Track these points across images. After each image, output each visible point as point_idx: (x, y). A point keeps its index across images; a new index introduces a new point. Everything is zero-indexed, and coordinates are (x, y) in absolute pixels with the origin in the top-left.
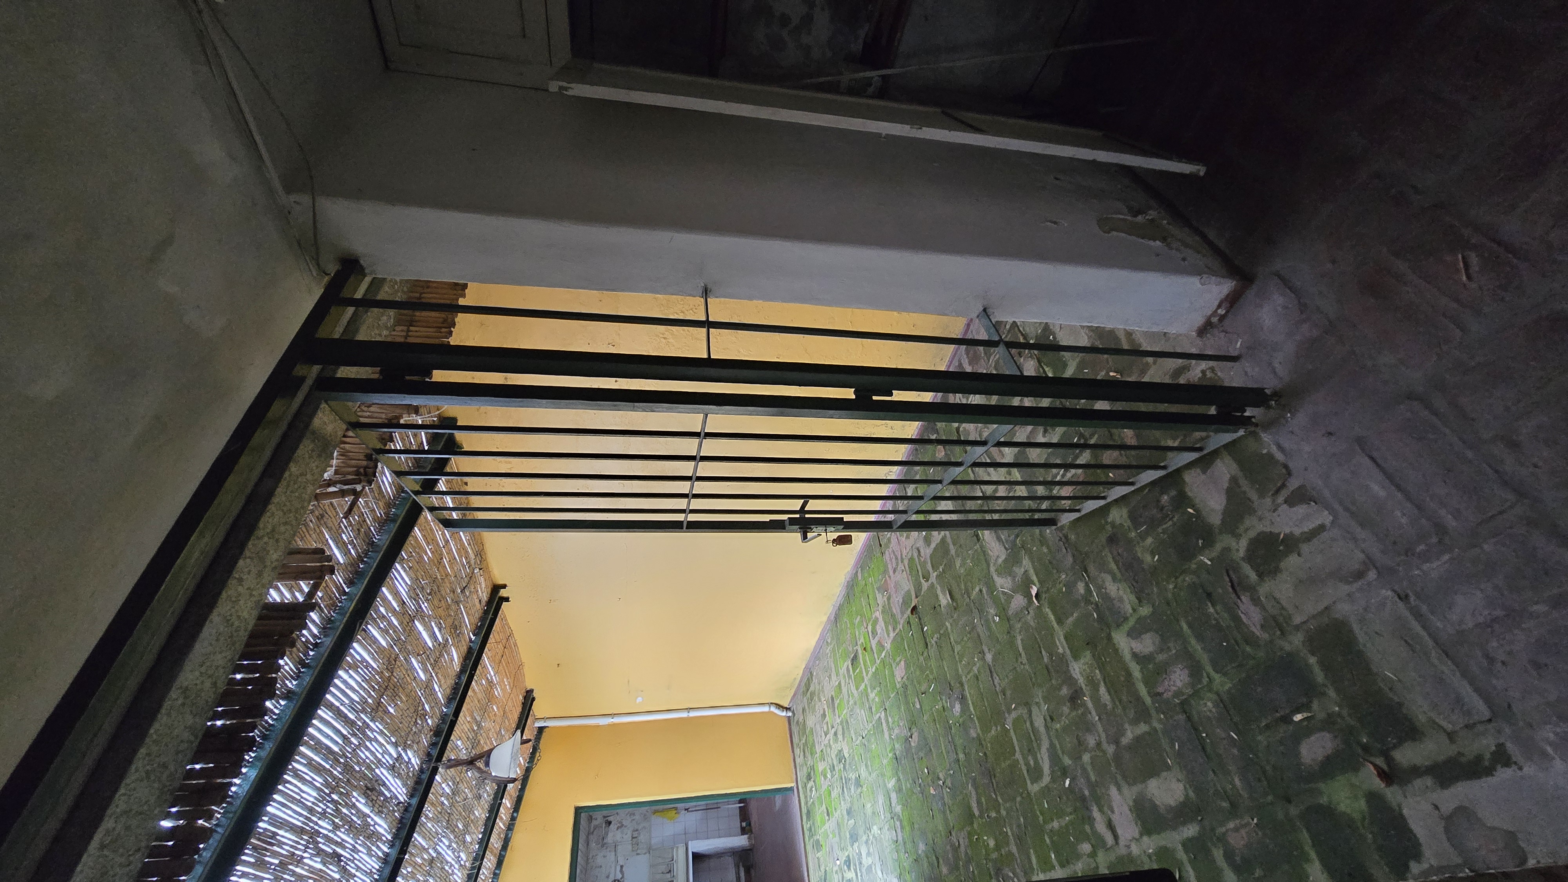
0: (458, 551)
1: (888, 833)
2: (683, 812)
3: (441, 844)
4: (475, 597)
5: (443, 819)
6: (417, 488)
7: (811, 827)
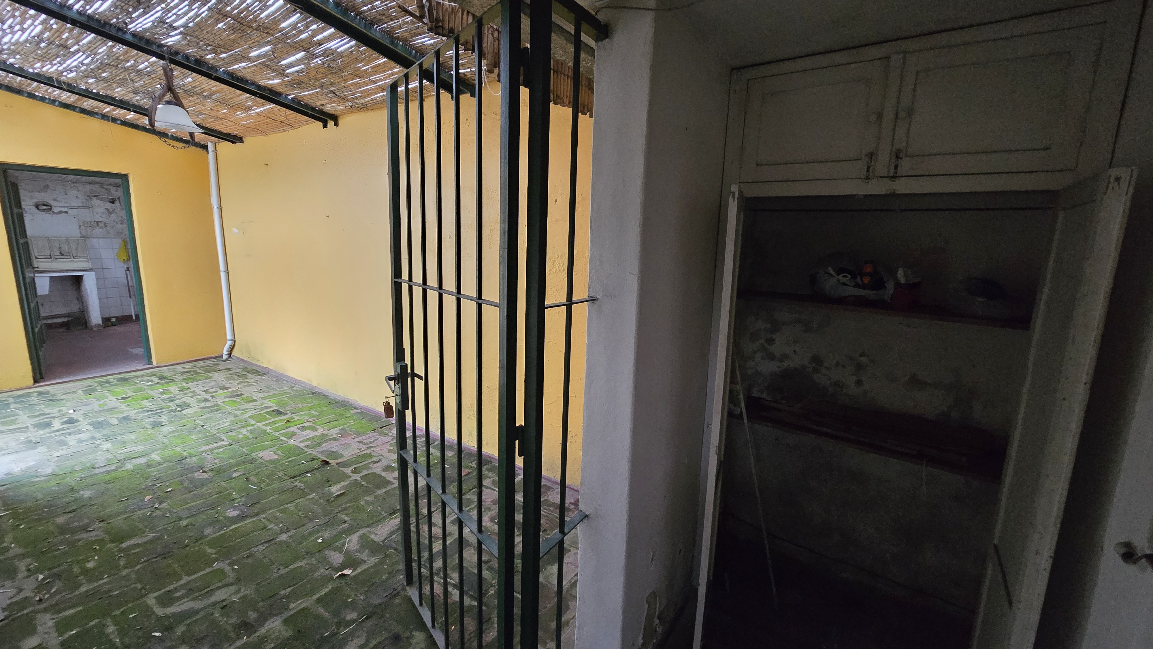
0: (367, 91)
1: (103, 458)
2: (125, 266)
3: (84, 56)
4: (327, 101)
5: (111, 60)
6: (425, 67)
7: (110, 382)
